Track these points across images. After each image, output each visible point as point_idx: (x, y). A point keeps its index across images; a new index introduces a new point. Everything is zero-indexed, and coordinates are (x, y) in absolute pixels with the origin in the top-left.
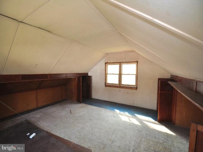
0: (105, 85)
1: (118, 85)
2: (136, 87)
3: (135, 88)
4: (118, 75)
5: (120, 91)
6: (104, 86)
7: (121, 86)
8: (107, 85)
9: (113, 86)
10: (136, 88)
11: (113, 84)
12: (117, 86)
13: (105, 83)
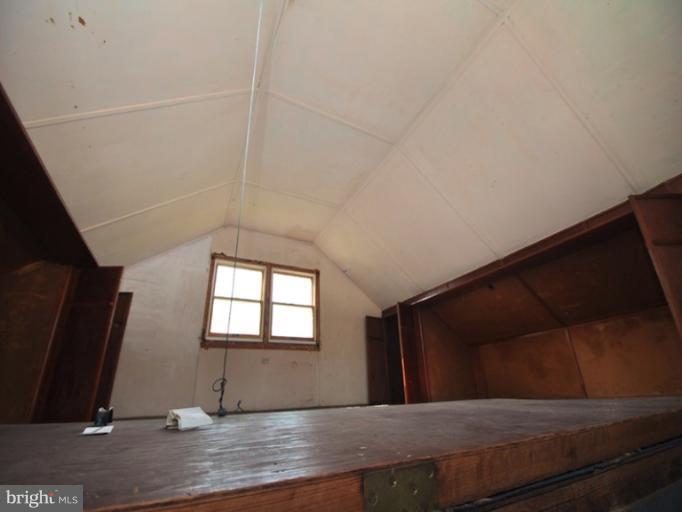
0: (203, 338)
1: (260, 340)
2: (314, 343)
3: (312, 346)
4: (259, 305)
5: (265, 361)
6: (197, 343)
7: (270, 341)
8: (208, 342)
9: (236, 342)
10: (317, 347)
11: (237, 336)
12: (255, 343)
13: (204, 332)
